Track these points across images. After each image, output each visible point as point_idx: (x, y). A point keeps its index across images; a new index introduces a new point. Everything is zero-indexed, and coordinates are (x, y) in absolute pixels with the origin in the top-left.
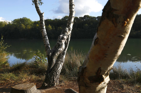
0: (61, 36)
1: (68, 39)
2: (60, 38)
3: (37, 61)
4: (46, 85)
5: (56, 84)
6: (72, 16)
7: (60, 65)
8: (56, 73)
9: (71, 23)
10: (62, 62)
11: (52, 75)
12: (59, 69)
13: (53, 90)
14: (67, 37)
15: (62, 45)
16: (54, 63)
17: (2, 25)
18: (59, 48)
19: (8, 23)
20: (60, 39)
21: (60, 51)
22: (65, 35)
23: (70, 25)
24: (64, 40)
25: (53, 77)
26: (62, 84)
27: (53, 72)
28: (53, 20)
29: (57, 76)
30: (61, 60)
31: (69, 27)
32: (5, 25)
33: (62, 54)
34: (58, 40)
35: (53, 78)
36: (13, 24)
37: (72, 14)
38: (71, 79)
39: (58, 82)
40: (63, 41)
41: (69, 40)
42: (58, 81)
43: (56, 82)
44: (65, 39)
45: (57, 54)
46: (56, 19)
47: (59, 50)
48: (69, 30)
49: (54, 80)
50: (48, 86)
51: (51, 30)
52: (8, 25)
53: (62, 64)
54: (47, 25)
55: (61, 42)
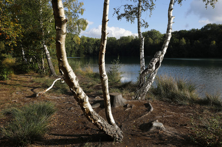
7: (148, 84)
9: (164, 47)
12: (146, 87)
15: (153, 66)
17: (129, 39)
20: (151, 61)
21: (149, 71)
22: (156, 58)
23: (164, 49)
28: (189, 31)
30: (150, 80)
31: (162, 51)
37: (168, 38)
44: (156, 61)
46: (193, 30)
50: (135, 99)
51: (185, 45)
52: (135, 39)
53: (150, 83)
54: (180, 38)
55: (152, 64)
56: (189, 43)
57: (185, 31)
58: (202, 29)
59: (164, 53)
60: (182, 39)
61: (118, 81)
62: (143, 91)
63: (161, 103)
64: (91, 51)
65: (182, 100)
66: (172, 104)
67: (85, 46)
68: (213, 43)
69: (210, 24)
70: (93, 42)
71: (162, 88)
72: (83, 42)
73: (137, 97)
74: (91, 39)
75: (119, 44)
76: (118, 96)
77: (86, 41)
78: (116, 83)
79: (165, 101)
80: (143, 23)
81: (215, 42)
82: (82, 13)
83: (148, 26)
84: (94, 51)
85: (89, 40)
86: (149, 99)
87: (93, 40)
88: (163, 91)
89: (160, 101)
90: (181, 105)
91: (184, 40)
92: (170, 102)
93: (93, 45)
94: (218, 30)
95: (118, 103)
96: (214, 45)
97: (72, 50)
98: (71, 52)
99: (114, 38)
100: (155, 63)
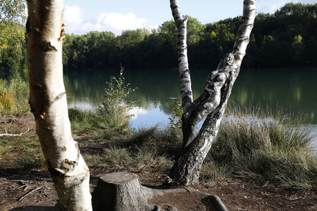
0: (215, 73)
1: (228, 81)
2: (212, 78)
3: (174, 126)
4: (170, 181)
5: (188, 180)
6: (247, 23)
7: (206, 140)
8: (195, 157)
9: (241, 41)
10: (212, 133)
11: (186, 161)
12: (201, 149)
13: (180, 193)
14: (228, 75)
15: (214, 94)
16: (192, 134)
17: (139, 36)
18: (206, 102)
19: (151, 33)
20: (210, 80)
21: (207, 108)
22: (223, 71)
23: (240, 45)
24: (218, 83)
25: (187, 166)
26: (212, 183)
27: (189, 155)
29: (196, 164)
30: (210, 128)
31: (237, 53)
32: (146, 36)
33: (213, 115)
34: (208, 83)
35: (186, 169)
36: (160, 34)
37: (248, 19)
38: (239, 174)
39: (196, 178)
40: (216, 84)
41: (232, 83)
42: (195, 175)
43: (192, 178)
44: (221, 81)
45: (201, 115)
47: (205, 106)
48: (237, 58)
49: (187, 173)
50: (174, 184)
52: (151, 36)
53: (211, 138)
55: (211, 87)
59: (241, 57)
61: (123, 127)
68: (297, 40)
69: (291, 4)
71: (232, 144)
75: (119, 44)
76: (130, 185)
78: (119, 131)
79: (247, 180)
81: (300, 38)
84: (72, 60)
87: (69, 38)
92: (262, 184)
94: (305, 14)
95: (130, 205)
96: (299, 43)
97: (24, 60)
98: (23, 62)
99: (110, 33)
100: (219, 85)
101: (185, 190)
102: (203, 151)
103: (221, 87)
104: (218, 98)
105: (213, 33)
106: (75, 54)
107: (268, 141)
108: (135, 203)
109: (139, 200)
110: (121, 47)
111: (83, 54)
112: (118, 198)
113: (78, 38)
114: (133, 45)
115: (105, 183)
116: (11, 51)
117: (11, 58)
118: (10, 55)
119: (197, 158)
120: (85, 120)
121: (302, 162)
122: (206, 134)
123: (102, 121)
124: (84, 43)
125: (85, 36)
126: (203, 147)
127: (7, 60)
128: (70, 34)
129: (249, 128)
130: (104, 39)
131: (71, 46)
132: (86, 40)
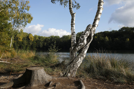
2: (83, 33)
5: (70, 75)
7: (80, 59)
9: (96, 20)
10: (82, 56)
13: (65, 79)
15: (84, 40)
18: (80, 43)
20: (82, 35)
21: (80, 45)
22: (88, 30)
28: (110, 32)
30: (82, 54)
31: (94, 24)
33: (83, 49)
35: (70, 70)
39: (74, 74)
43: (72, 74)
46: (113, 31)
48: (94, 26)
49: (70, 72)
50: (64, 76)
51: (108, 41)
53: (82, 58)
54: (104, 36)
55: (83, 37)
56: (111, 40)
57: (108, 32)
58: (119, 30)
60: (105, 37)
62: (74, 67)
63: (95, 81)
64: (41, 46)
65: (118, 77)
66: (107, 82)
67: (37, 42)
68: (127, 40)
69: (125, 27)
70: (43, 39)
72: (35, 39)
73: (66, 74)
74: (41, 37)
75: (61, 40)
76: (39, 71)
77: (37, 38)
79: (99, 79)
80: (75, 4)
81: (128, 39)
82: (28, 10)
83: (79, 6)
84: (44, 46)
85: (40, 37)
86: (81, 76)
87: (43, 38)
88: (96, 69)
89: (93, 79)
90: (118, 83)
91: (107, 38)
92: (105, 80)
93: (43, 41)
94: (130, 31)
95: (38, 80)
96: (128, 41)
97: (27, 45)
98: (27, 46)
99: (58, 36)
100: (86, 36)
101: (67, 78)
102: (78, 63)
103: (87, 37)
104: (85, 42)
105: (96, 37)
106: (45, 44)
107: (110, 65)
108: (40, 79)
109: (42, 78)
110: (62, 41)
111: (48, 44)
112: (32, 76)
113: (47, 38)
114: (66, 41)
115: (28, 70)
116: (23, 42)
117: (23, 45)
118: (22, 44)
119: (75, 66)
120: (40, 60)
121: (123, 72)
122: (80, 56)
123: (46, 60)
124: (49, 40)
125: (49, 37)
126: (78, 62)
127: (21, 46)
128: (44, 37)
129: (101, 59)
130: (56, 38)
131: (44, 41)
132: (49, 39)
